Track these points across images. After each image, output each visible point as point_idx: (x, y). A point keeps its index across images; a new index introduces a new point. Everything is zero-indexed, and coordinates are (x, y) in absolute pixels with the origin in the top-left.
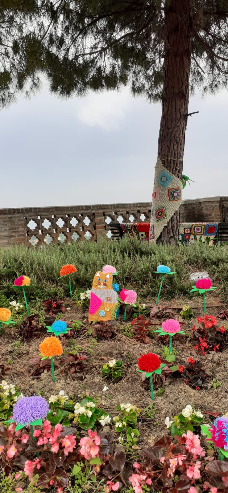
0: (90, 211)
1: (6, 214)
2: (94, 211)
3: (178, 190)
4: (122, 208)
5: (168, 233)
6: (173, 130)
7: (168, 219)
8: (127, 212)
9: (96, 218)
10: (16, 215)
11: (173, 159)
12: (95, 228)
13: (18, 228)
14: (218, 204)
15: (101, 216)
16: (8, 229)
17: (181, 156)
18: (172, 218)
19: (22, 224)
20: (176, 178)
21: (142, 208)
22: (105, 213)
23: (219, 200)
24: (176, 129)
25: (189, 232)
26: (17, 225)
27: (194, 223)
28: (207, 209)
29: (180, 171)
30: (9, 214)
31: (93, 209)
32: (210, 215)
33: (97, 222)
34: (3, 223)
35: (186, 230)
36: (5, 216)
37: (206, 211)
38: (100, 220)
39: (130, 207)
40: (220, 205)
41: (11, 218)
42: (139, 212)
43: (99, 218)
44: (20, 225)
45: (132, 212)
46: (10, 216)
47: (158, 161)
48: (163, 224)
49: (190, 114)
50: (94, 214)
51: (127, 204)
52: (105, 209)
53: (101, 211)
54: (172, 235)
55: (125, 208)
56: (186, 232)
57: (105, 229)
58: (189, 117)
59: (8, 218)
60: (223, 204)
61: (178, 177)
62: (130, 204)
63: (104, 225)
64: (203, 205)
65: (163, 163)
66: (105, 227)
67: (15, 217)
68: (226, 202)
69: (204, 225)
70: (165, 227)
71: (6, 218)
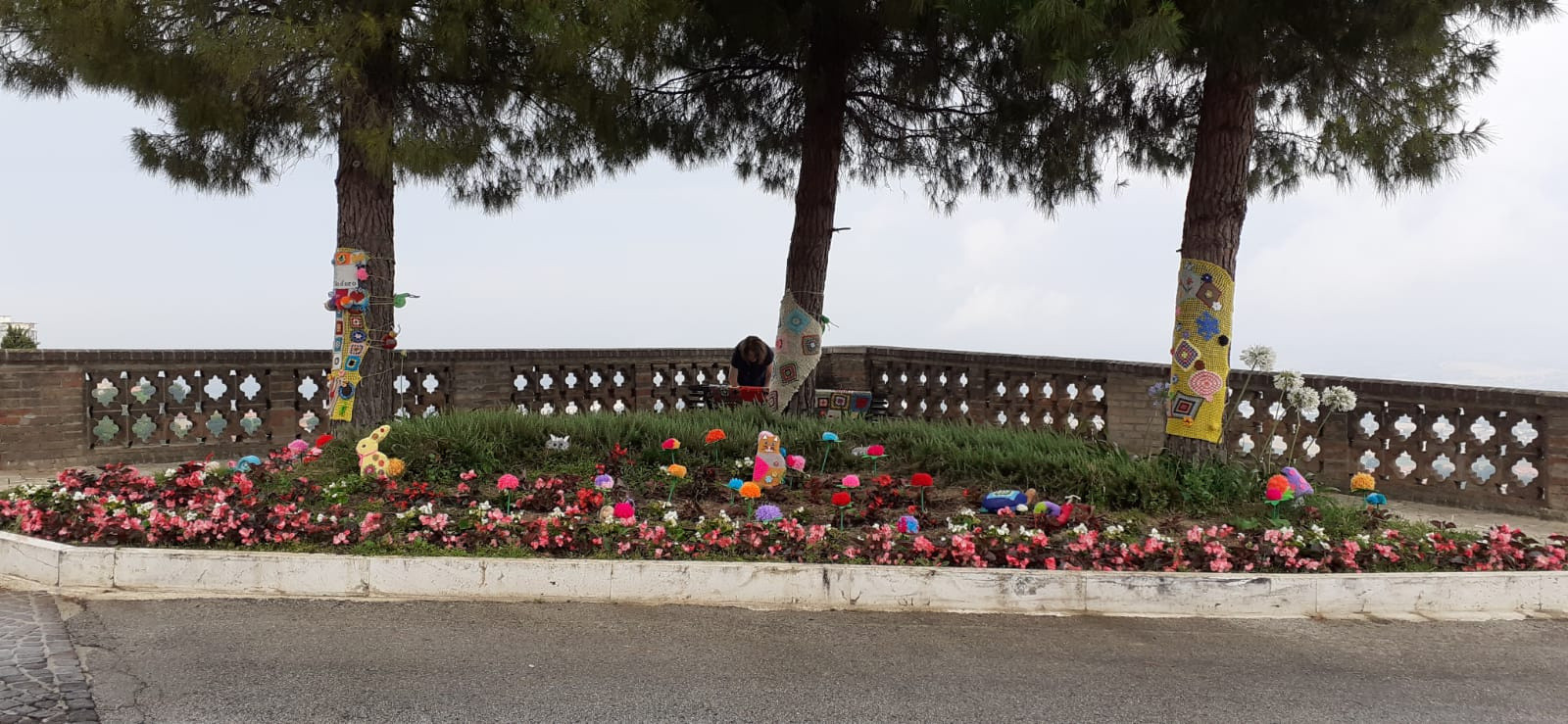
0: (626, 360)
1: (480, 359)
2: (634, 361)
3: (816, 339)
4: (685, 357)
5: (800, 403)
6: (811, 252)
7: (801, 382)
8: (694, 366)
9: (637, 374)
10: (498, 362)
11: (810, 292)
12: (634, 393)
13: (498, 387)
14: (862, 360)
15: (647, 370)
16: (481, 387)
17: (822, 288)
18: (806, 381)
19: (505, 380)
20: (814, 321)
21: (722, 359)
22: (655, 366)
23: (864, 352)
24: (816, 249)
25: (825, 405)
26: (497, 382)
27: (834, 391)
28: (841, 367)
29: (819, 311)
30: (487, 359)
31: (633, 357)
32: (848, 379)
33: (637, 381)
34: (473, 375)
35: (821, 401)
36: (478, 363)
37: (839, 371)
38: (644, 379)
39: (701, 356)
40: (866, 362)
41: (489, 367)
42: (715, 366)
43: (643, 374)
44: (503, 381)
45: (703, 365)
46: (487, 363)
47: (787, 293)
48: (792, 389)
49: (837, 230)
50: (633, 366)
51: (694, 350)
52: (654, 357)
53: (647, 361)
54: (804, 406)
55: (692, 357)
56: (821, 405)
57: (653, 396)
58: (834, 234)
59: (484, 366)
60: (871, 361)
61: (817, 319)
62: (701, 350)
63: (650, 388)
64: (834, 360)
65: (796, 297)
66: (653, 391)
67: (495, 366)
68: (876, 358)
69: (850, 395)
70: (796, 394)
71: (479, 367)
